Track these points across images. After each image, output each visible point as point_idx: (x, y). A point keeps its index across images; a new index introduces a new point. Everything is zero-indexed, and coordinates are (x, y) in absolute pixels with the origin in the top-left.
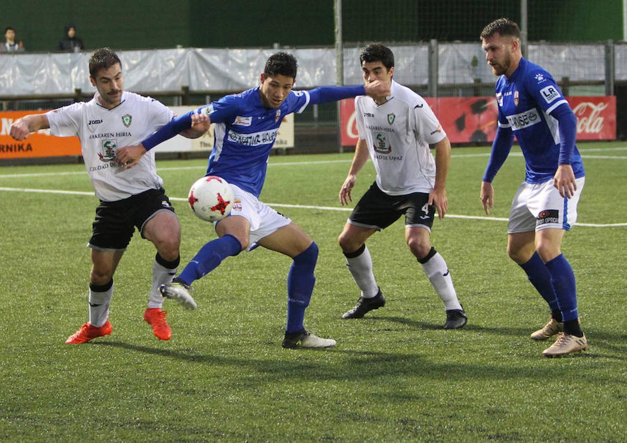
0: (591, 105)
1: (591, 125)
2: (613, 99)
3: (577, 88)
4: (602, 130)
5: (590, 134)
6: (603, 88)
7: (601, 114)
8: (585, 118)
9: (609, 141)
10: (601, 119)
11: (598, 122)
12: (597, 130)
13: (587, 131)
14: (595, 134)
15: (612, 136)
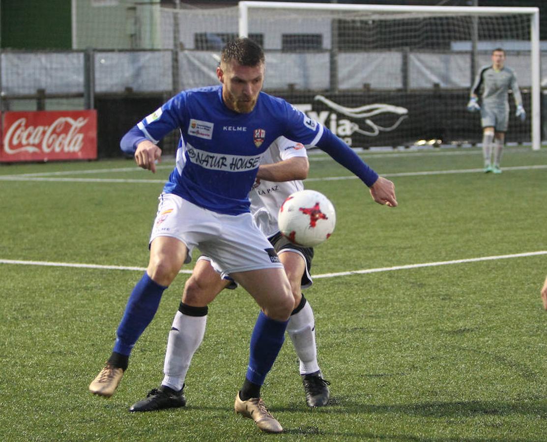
0: (70, 120)
1: (70, 143)
2: (94, 112)
3: (54, 101)
4: (82, 149)
5: (69, 153)
6: (82, 101)
7: (81, 130)
8: (63, 136)
9: (90, 160)
10: (81, 136)
11: (78, 139)
12: (77, 148)
13: (66, 149)
14: (74, 153)
15: (93, 155)
